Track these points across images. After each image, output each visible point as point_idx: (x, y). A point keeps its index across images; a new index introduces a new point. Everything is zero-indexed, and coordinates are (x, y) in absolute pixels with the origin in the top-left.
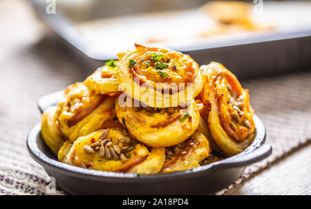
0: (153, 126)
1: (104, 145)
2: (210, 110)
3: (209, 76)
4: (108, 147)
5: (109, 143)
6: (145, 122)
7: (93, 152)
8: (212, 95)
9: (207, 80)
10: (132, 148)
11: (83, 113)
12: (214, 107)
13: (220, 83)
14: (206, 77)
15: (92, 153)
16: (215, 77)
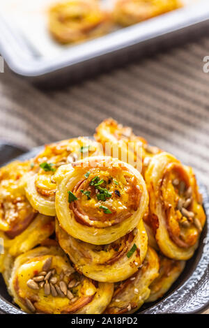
0: (99, 264)
1: (49, 281)
2: (158, 228)
3: (154, 181)
4: (54, 284)
5: (54, 280)
6: (90, 258)
7: (38, 288)
8: (159, 206)
9: (153, 187)
10: (78, 283)
11: (20, 226)
12: (162, 222)
13: (166, 188)
14: (152, 183)
15: (36, 289)
16: (161, 180)
